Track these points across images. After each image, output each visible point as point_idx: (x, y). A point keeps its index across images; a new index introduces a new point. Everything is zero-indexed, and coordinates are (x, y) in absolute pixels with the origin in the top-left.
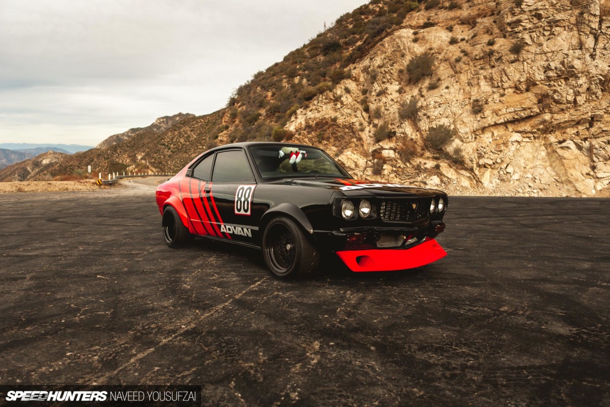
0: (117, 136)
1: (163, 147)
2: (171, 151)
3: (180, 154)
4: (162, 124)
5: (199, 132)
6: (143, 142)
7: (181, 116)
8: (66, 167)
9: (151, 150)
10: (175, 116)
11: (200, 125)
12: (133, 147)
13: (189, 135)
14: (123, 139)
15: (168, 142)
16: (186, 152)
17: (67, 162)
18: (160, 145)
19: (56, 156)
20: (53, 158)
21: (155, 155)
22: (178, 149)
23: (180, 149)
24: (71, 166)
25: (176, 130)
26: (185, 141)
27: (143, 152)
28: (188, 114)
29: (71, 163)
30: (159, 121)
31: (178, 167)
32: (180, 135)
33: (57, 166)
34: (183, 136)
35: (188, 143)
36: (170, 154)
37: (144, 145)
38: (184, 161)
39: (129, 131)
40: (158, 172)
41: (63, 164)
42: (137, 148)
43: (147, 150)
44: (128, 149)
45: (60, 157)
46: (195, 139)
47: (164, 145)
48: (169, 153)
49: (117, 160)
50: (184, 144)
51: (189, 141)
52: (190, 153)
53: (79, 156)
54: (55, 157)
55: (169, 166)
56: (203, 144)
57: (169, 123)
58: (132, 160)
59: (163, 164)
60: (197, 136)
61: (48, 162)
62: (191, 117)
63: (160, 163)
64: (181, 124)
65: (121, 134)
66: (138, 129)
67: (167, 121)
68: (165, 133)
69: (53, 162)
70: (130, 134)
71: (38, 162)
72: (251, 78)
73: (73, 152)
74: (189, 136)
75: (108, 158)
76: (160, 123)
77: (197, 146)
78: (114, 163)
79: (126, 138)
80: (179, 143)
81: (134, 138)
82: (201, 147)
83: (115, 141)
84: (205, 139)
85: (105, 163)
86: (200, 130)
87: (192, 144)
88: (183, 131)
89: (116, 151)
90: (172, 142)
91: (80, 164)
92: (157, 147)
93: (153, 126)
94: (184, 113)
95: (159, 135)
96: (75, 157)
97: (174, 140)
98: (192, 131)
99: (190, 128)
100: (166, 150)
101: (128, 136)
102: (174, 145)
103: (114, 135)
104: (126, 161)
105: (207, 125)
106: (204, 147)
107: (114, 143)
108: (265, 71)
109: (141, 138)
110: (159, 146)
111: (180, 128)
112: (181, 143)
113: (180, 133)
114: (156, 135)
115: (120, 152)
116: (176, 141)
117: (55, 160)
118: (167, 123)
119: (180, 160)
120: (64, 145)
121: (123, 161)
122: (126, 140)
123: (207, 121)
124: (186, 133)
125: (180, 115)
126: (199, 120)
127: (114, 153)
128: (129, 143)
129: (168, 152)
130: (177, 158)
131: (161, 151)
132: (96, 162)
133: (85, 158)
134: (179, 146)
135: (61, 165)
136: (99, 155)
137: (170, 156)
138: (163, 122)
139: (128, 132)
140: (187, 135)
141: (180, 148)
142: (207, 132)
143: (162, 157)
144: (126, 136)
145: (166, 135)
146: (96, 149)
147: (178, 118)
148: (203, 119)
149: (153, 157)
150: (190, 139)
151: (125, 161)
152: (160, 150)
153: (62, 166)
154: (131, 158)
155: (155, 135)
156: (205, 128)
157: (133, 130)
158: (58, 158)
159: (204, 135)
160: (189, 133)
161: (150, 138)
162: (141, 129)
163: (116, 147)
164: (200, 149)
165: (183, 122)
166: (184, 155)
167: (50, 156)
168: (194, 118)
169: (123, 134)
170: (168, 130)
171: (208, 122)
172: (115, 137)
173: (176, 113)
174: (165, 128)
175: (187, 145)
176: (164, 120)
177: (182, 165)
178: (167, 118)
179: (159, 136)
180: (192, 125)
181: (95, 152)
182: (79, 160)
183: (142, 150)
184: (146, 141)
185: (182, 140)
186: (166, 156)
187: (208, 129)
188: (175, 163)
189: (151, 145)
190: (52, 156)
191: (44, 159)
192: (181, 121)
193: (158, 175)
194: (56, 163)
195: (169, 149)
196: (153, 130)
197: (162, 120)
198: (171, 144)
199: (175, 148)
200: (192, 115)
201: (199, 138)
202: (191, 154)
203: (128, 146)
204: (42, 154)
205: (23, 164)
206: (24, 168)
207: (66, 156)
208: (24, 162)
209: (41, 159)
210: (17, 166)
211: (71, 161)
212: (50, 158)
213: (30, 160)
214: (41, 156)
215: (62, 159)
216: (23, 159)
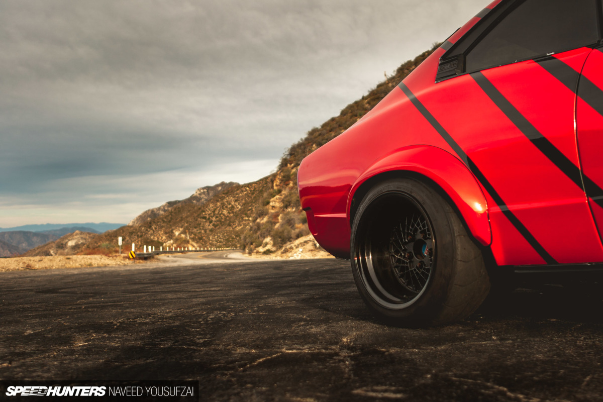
0: (152, 211)
1: (204, 220)
2: (213, 225)
3: (223, 227)
4: (203, 196)
5: (244, 201)
6: (181, 216)
7: (224, 186)
9: (190, 225)
10: (217, 186)
11: (246, 195)
12: (170, 222)
13: (232, 205)
14: (159, 215)
15: (209, 215)
16: (229, 225)
17: (96, 242)
18: (201, 218)
19: (83, 236)
20: (80, 238)
21: (195, 230)
22: (221, 221)
23: (223, 222)
25: (218, 201)
26: (229, 213)
27: (182, 227)
28: (231, 184)
30: (199, 192)
31: (220, 242)
32: (223, 206)
33: (84, 247)
34: (227, 207)
35: (232, 215)
36: (212, 229)
37: (182, 219)
38: (227, 235)
39: (166, 205)
40: (200, 247)
41: (90, 245)
42: (175, 224)
43: (186, 225)
44: (164, 225)
45: (87, 237)
46: (240, 210)
47: (205, 218)
48: (211, 227)
49: (152, 237)
50: (228, 216)
51: (233, 213)
52: (234, 226)
53: (108, 235)
54: (82, 238)
55: (210, 242)
56: (249, 215)
57: (211, 194)
58: (169, 236)
59: (204, 240)
60: (242, 206)
61: (74, 244)
62: (234, 185)
63: (201, 238)
64: (224, 194)
65: (156, 209)
66: (176, 202)
67: (208, 191)
68: (206, 205)
69: (80, 243)
70: (166, 208)
71: (62, 244)
72: (304, 136)
73: (103, 231)
74: (233, 207)
75: (141, 236)
76: (200, 194)
77: (242, 218)
78: (149, 241)
79: (162, 212)
80: (222, 215)
81: (171, 212)
82: (247, 218)
83: (150, 216)
84: (251, 209)
85: (138, 242)
86: (245, 200)
87: (236, 215)
88: (227, 202)
89: (150, 227)
90: (214, 214)
92: (197, 220)
93: (193, 198)
94: (227, 181)
95: (199, 207)
96: (104, 236)
97: (217, 212)
98: (236, 201)
99: (234, 197)
100: (207, 224)
101: (165, 211)
102: (217, 217)
103: (149, 210)
104: (162, 238)
105: (253, 194)
106: (251, 219)
107: (149, 219)
108: (320, 127)
109: (179, 211)
110: (199, 219)
111: (222, 198)
112: (224, 215)
113: (223, 204)
114: (196, 208)
115: (156, 228)
116: (219, 213)
117: (81, 242)
118: (208, 194)
119: (223, 234)
120: (93, 224)
121: (158, 238)
122: (162, 215)
123: (252, 189)
124: (230, 204)
125: (223, 184)
126: (244, 189)
127: (149, 229)
128: (165, 218)
129: (209, 225)
130: (220, 232)
131: (202, 225)
132: (128, 241)
134: (222, 219)
136: (132, 233)
137: (211, 230)
138: (204, 193)
139: (164, 206)
140: (231, 206)
141: (223, 220)
142: (254, 201)
143: (203, 231)
144: (162, 210)
145: (206, 207)
146: (129, 226)
147: (220, 188)
148: (248, 187)
149: (192, 233)
150: (235, 210)
151: (160, 238)
152: (200, 224)
154: (168, 235)
155: (194, 207)
156: (250, 197)
157: (170, 204)
158: (85, 239)
159: (250, 205)
160: (233, 203)
161: (189, 211)
162: (179, 202)
163: (150, 223)
164: (246, 220)
165: (226, 191)
166: (228, 229)
167: (76, 237)
168: (238, 187)
169: (159, 209)
170: (209, 201)
171: (254, 191)
172: (150, 212)
173: (219, 182)
174: (206, 200)
175: (230, 218)
176: (205, 190)
177: (226, 240)
178: (208, 188)
179: (200, 209)
180: (237, 194)
181: (128, 230)
183: (180, 225)
184: (184, 215)
185: (225, 212)
186: (208, 231)
187: (255, 197)
188: (217, 238)
189: (190, 219)
190: (78, 236)
191: (69, 240)
192: (224, 191)
193: (200, 251)
194: (83, 244)
195: (211, 222)
196: (193, 203)
197: (202, 191)
198: (212, 217)
199: (218, 221)
200: (236, 183)
201: (244, 208)
202: (236, 227)
203: (164, 222)
204: (68, 234)
205: (46, 247)
206: (46, 251)
207: (95, 236)
208: (47, 245)
209: (67, 241)
210: (39, 250)
211: (99, 241)
212: (76, 239)
213: (54, 243)
214: (66, 238)
215: (90, 240)
216: (45, 241)
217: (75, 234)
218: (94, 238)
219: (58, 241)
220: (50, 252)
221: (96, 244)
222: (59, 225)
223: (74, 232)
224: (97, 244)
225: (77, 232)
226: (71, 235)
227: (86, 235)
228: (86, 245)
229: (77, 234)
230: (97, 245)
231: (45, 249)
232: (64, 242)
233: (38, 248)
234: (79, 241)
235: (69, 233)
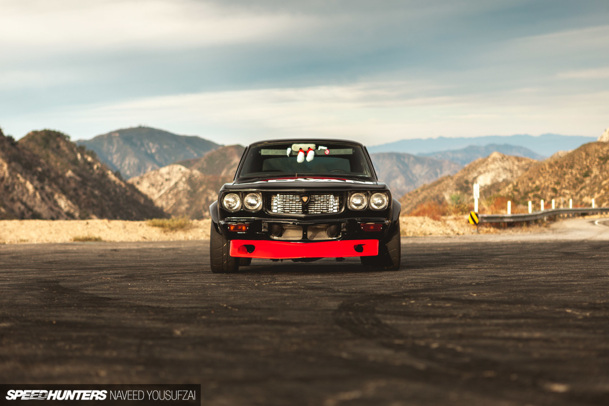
8: (526, 193)
17: (530, 179)
19: (507, 164)
20: (501, 170)
24: (537, 188)
29: (537, 183)
33: (508, 188)
41: (519, 186)
45: (516, 168)
53: (556, 163)
54: (505, 169)
61: (489, 183)
69: (500, 180)
71: (467, 182)
73: (547, 153)
91: (558, 183)
96: (547, 166)
117: (503, 176)
120: (526, 137)
133: (572, 167)
135: (515, 188)
153: (518, 191)
158: (511, 171)
167: (492, 166)
181: (596, 152)
182: (556, 174)
190: (497, 165)
191: (480, 173)
194: (507, 182)
204: (477, 161)
205: (437, 188)
206: (437, 197)
207: (530, 164)
208: (439, 182)
209: (475, 175)
210: (424, 193)
211: (538, 177)
212: (493, 170)
213: (452, 178)
214: (473, 168)
215: (520, 173)
216: (436, 174)
217: (490, 160)
218: (527, 170)
219: (459, 174)
220: (444, 198)
221: (530, 184)
222: (462, 139)
223: (488, 157)
224: (534, 183)
225: (495, 155)
226: (483, 162)
227: (513, 163)
228: (511, 186)
229: (494, 160)
230: (534, 186)
231: (435, 192)
232: (470, 178)
233: (423, 190)
234: (499, 176)
235: (480, 159)
